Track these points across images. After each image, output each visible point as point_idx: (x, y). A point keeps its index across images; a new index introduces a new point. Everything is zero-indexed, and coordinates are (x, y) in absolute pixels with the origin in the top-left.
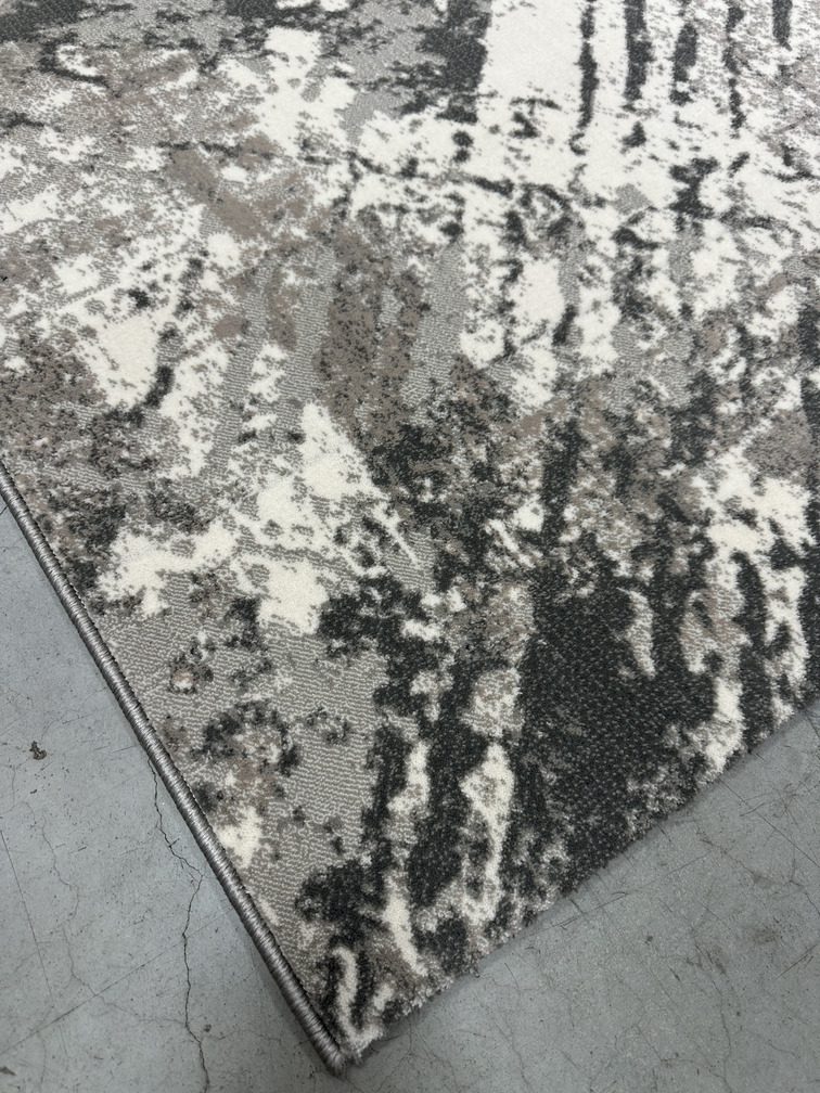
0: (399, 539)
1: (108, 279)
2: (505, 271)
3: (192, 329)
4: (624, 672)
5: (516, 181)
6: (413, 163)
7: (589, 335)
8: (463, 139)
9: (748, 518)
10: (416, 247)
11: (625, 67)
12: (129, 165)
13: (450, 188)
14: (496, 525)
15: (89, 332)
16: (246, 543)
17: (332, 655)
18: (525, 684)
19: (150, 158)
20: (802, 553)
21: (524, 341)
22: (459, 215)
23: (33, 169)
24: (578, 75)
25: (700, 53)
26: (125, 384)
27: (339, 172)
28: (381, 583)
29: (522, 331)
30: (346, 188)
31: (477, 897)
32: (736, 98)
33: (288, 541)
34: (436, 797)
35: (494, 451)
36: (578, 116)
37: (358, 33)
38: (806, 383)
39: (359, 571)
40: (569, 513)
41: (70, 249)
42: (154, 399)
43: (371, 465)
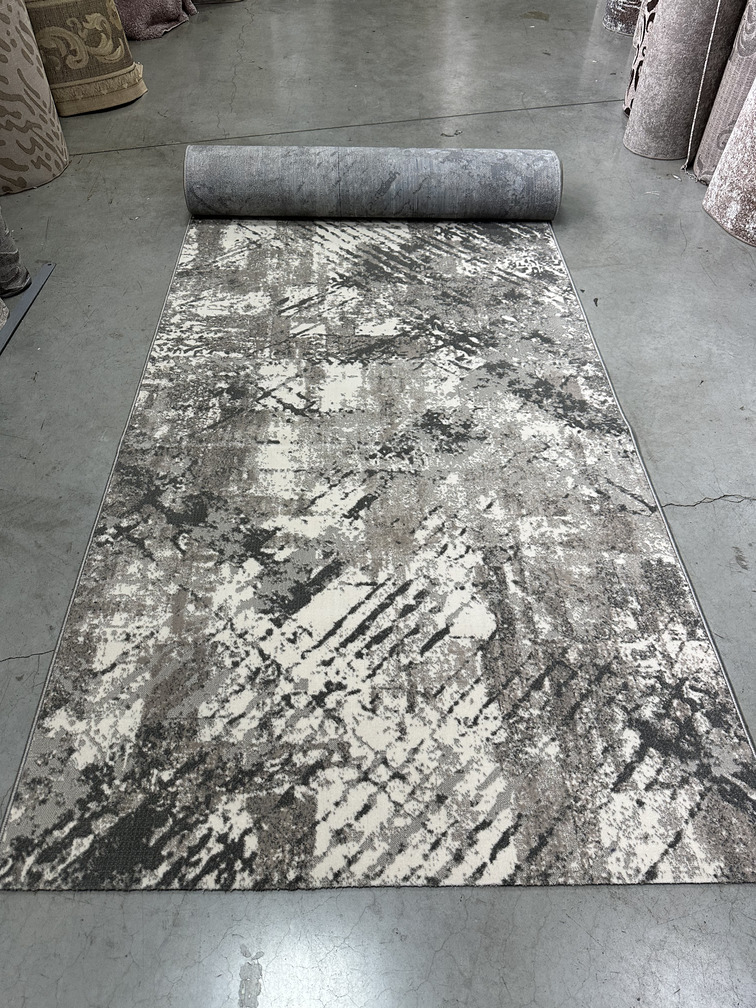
0: (126, 758)
1: (126, 625)
2: (237, 688)
3: (133, 655)
4: (144, 840)
5: (272, 657)
6: (246, 633)
7: (240, 727)
8: (270, 632)
9: (226, 819)
10: (220, 665)
11: (350, 633)
12: (165, 588)
13: (249, 648)
14: (156, 771)
15: (106, 640)
16: (87, 732)
17: (78, 780)
18: (116, 825)
19: (173, 589)
20: (229, 841)
21: (220, 717)
22: (243, 659)
23: (139, 575)
24: (331, 627)
25: (385, 641)
26: (102, 663)
27: (220, 624)
28: (110, 768)
29: (222, 713)
30: (218, 631)
31: (51, 871)
32: (380, 666)
33: (98, 739)
34: (66, 837)
35: (177, 748)
36: (316, 643)
37: (275, 573)
38: (292, 788)
39: (107, 760)
40: (178, 782)
41: (126, 610)
42: (104, 672)
43: (140, 728)
